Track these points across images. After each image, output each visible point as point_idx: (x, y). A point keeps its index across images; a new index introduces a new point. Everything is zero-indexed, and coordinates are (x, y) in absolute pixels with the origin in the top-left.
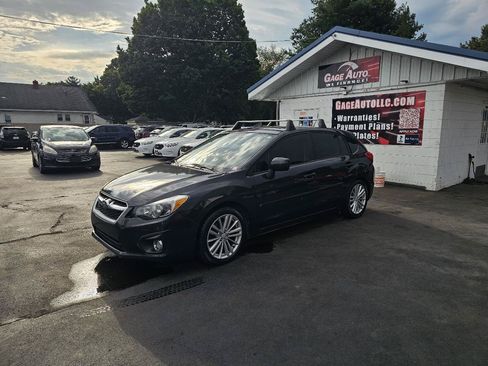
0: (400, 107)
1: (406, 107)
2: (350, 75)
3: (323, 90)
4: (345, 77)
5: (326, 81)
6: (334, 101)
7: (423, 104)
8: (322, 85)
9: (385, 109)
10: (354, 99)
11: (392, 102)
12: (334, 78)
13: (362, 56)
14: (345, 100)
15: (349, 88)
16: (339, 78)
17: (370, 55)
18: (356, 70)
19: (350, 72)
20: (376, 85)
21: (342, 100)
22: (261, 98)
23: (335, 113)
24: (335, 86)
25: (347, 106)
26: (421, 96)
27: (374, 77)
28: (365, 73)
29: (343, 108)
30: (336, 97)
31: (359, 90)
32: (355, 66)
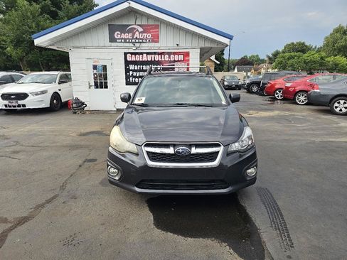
0: (175, 61)
1: (178, 61)
2: (137, 35)
3: (113, 44)
4: (133, 36)
5: (116, 37)
6: (126, 54)
7: (188, 60)
8: (112, 39)
9: (165, 62)
10: (142, 54)
11: (169, 57)
12: (123, 36)
13: (144, 22)
14: (135, 54)
15: (137, 45)
16: (130, 36)
17: (151, 22)
18: (142, 32)
19: (137, 33)
20: (156, 44)
21: (132, 54)
22: (44, 45)
23: (127, 63)
24: (125, 42)
26: (186, 55)
27: (155, 39)
28: (149, 36)
29: (134, 59)
30: (127, 51)
31: (146, 47)
32: (141, 29)
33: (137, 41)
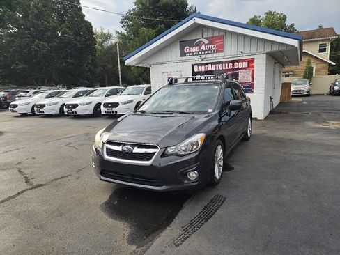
0: (239, 69)
1: (242, 68)
2: (203, 47)
3: (184, 58)
4: (200, 49)
5: (186, 52)
6: (193, 66)
7: (253, 67)
8: (182, 54)
9: (229, 70)
10: (207, 64)
11: (233, 65)
12: (191, 50)
13: (210, 35)
14: (201, 65)
15: (203, 56)
16: (197, 49)
17: (216, 34)
18: (207, 44)
19: (204, 45)
20: (222, 54)
21: (198, 65)
22: (134, 64)
23: (194, 73)
24: (193, 55)
25: (202, 69)
26: (251, 61)
27: (220, 49)
28: (214, 47)
29: (200, 70)
30: (194, 63)
31: (211, 58)
32: (206, 42)
33: (203, 53)
